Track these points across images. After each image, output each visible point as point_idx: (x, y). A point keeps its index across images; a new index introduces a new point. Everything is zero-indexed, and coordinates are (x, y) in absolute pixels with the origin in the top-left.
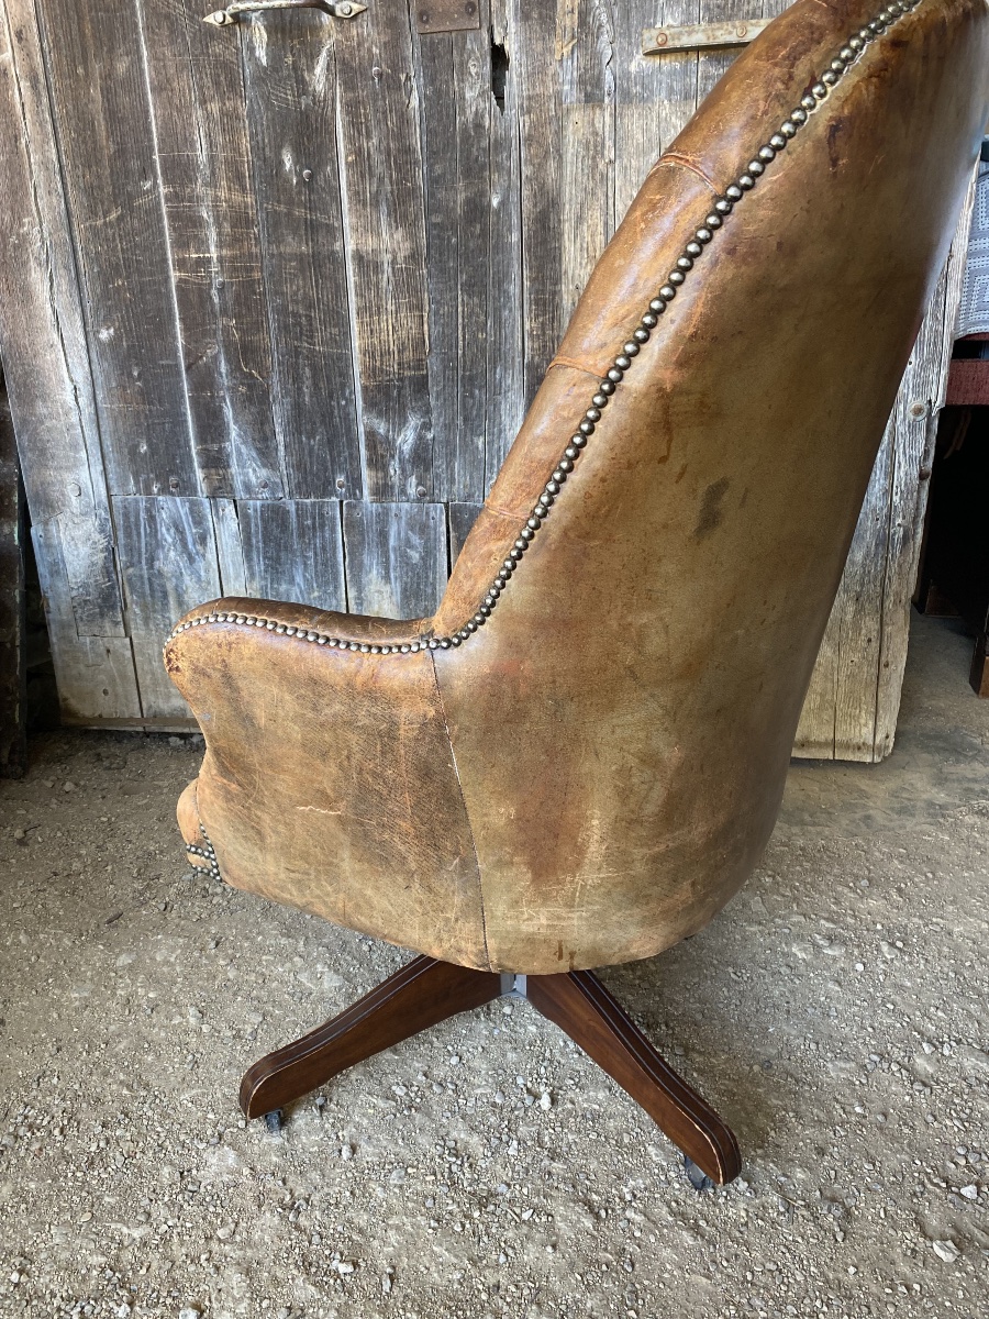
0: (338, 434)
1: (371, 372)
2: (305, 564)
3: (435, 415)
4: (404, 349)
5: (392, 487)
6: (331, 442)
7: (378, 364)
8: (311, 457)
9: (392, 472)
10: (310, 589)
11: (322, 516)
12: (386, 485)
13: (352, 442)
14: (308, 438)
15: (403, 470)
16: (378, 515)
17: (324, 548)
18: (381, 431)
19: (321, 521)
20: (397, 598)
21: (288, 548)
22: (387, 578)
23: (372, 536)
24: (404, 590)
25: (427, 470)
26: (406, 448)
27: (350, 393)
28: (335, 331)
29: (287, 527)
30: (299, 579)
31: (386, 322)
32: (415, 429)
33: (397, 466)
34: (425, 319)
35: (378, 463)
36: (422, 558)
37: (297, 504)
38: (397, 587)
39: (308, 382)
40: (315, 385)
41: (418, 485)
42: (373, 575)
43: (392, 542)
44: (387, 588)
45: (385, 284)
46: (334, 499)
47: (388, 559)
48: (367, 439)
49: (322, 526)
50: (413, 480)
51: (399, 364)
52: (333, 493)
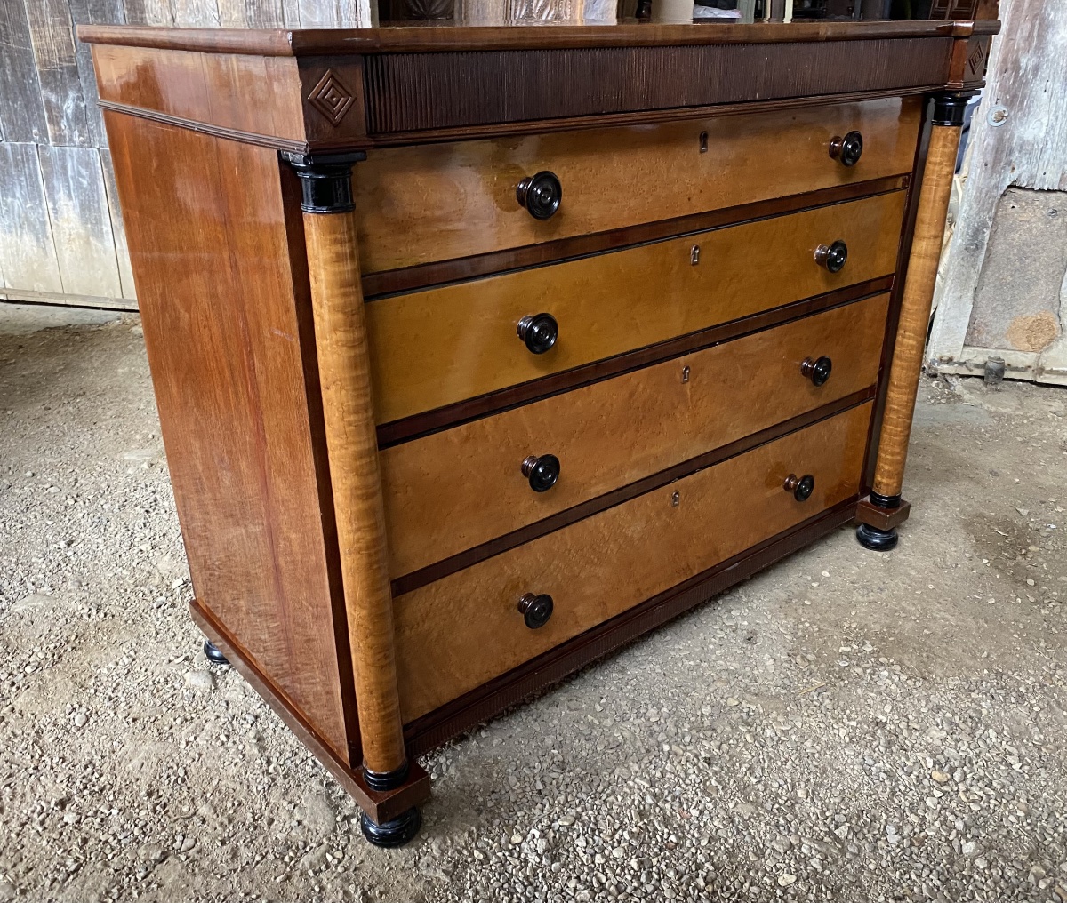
0: (31, 102)
1: (44, 63)
2: (20, 185)
3: (85, 92)
4: (61, 49)
5: (65, 136)
6: (27, 106)
7: (47, 58)
8: (16, 115)
9: (63, 127)
10: (26, 203)
11: (27, 154)
12: (60, 135)
13: (39, 107)
14: (13, 103)
15: (70, 128)
16: (60, 155)
17: (30, 175)
18: (53, 100)
19: (27, 158)
20: (78, 210)
21: (10, 174)
22: (70, 196)
23: (57, 168)
24: (81, 205)
25: (84, 127)
26: (69, 112)
27: (35, 75)
28: (21, 35)
29: (7, 161)
30: (18, 195)
31: (48, 31)
32: (73, 100)
33: (65, 123)
34: (71, 30)
35: (55, 122)
36: (89, 184)
37: (11, 145)
38: (76, 202)
39: (9, 67)
40: (13, 69)
41: (80, 136)
42: (61, 195)
43: (70, 173)
44: (70, 203)
45: (44, 7)
46: (32, 143)
47: (69, 184)
48: (46, 105)
49: (28, 160)
50: (76, 132)
51: (59, 58)
52: (31, 139)
